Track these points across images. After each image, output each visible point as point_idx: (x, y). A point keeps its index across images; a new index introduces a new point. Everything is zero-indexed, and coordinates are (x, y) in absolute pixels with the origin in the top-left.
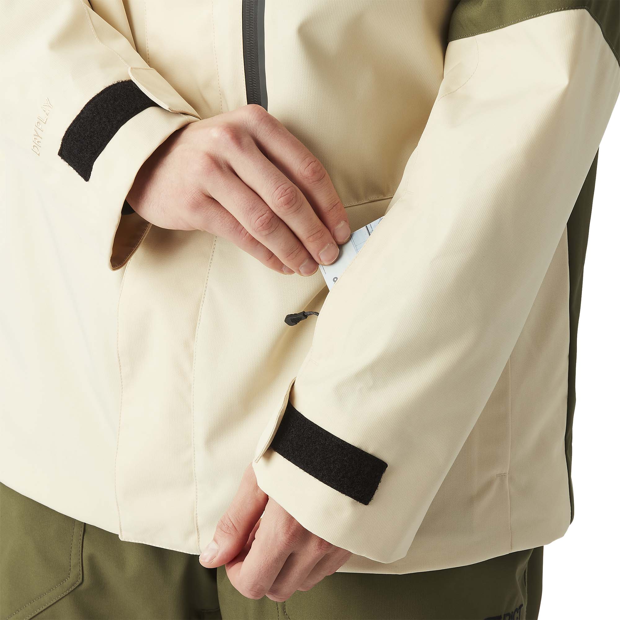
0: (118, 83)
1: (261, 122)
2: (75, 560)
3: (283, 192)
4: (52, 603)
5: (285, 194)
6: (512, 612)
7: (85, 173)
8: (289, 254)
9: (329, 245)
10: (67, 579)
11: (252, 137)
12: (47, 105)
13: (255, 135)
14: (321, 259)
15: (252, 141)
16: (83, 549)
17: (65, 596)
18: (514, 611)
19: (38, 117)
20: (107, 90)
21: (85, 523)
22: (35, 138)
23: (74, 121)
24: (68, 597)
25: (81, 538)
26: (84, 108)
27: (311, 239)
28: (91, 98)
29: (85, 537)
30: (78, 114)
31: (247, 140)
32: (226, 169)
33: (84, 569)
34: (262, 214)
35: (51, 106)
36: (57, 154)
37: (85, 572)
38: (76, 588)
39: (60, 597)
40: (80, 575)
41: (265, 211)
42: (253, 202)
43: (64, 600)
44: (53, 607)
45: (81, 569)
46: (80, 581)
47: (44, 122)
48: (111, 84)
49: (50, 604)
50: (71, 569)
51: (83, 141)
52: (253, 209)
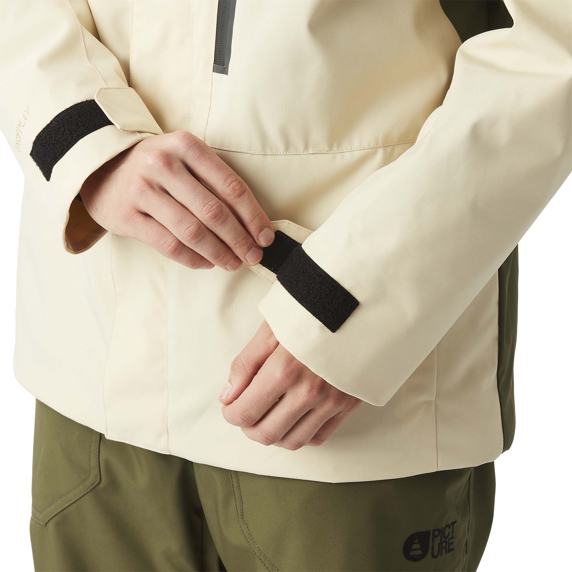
0: (87, 101)
1: (190, 150)
2: (94, 463)
3: (210, 209)
4: (77, 498)
5: (212, 209)
6: (442, 528)
7: (47, 174)
8: (217, 257)
9: (253, 248)
10: (88, 479)
11: (182, 162)
12: (27, 111)
13: (185, 160)
14: (247, 261)
15: (182, 165)
16: (100, 454)
17: (87, 493)
18: (444, 527)
19: (19, 120)
20: (75, 107)
21: (101, 433)
22: (16, 137)
23: (44, 129)
24: (89, 494)
25: (98, 444)
26: (54, 119)
27: (238, 245)
28: (61, 112)
29: (101, 444)
30: (49, 123)
31: (178, 165)
32: (158, 189)
33: (101, 470)
34: (189, 226)
35: (29, 113)
36: (29, 154)
37: (102, 474)
38: (96, 486)
39: (83, 494)
40: (98, 475)
41: (192, 223)
42: (181, 215)
43: (86, 496)
44: (77, 502)
45: (99, 471)
46: (98, 481)
47: (23, 125)
48: (80, 101)
49: (75, 500)
50: (91, 471)
51: (48, 147)
52: (180, 221)
